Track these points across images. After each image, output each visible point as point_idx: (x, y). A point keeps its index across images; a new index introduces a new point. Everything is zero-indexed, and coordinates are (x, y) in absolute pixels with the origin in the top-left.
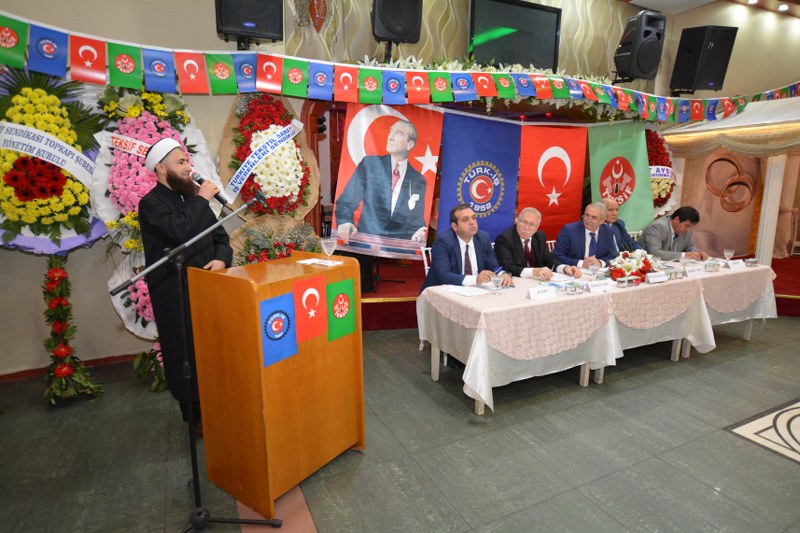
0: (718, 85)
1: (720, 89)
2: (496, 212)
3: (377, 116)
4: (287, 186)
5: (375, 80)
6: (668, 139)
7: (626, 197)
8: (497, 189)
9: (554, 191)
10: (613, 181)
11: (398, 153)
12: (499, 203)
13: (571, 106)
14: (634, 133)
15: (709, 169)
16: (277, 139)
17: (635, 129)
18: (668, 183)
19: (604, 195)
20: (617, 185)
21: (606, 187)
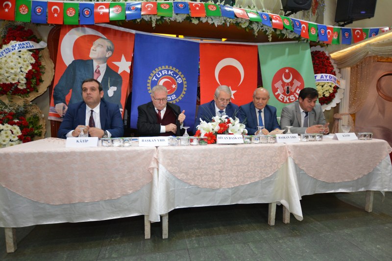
0: (370, 13)
1: (372, 16)
2: (180, 101)
3: (82, 34)
4: (13, 76)
6: (333, 56)
7: (296, 96)
8: (180, 86)
10: (284, 84)
11: (98, 59)
12: (182, 96)
13: (228, 25)
14: (301, 51)
15: (379, 80)
16: (12, 48)
17: (300, 47)
18: (331, 86)
19: (276, 94)
20: (288, 88)
21: (278, 88)
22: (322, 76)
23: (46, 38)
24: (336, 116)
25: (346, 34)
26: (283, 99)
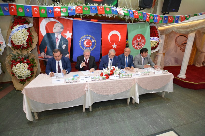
0: (177, 10)
1: (177, 11)
2: (93, 50)
3: (49, 21)
4: (21, 42)
5: (44, 10)
6: (159, 28)
7: (142, 46)
8: (93, 43)
9: (114, 44)
10: (137, 41)
11: (57, 32)
12: (94, 48)
13: (115, 17)
14: (145, 26)
15: (176, 38)
16: (18, 29)
17: (146, 25)
18: (156, 43)
19: (134, 46)
20: (139, 43)
21: (134, 43)
22: (153, 38)
23: (32, 22)
24: (157, 54)
25: (166, 19)
26: (136, 48)
